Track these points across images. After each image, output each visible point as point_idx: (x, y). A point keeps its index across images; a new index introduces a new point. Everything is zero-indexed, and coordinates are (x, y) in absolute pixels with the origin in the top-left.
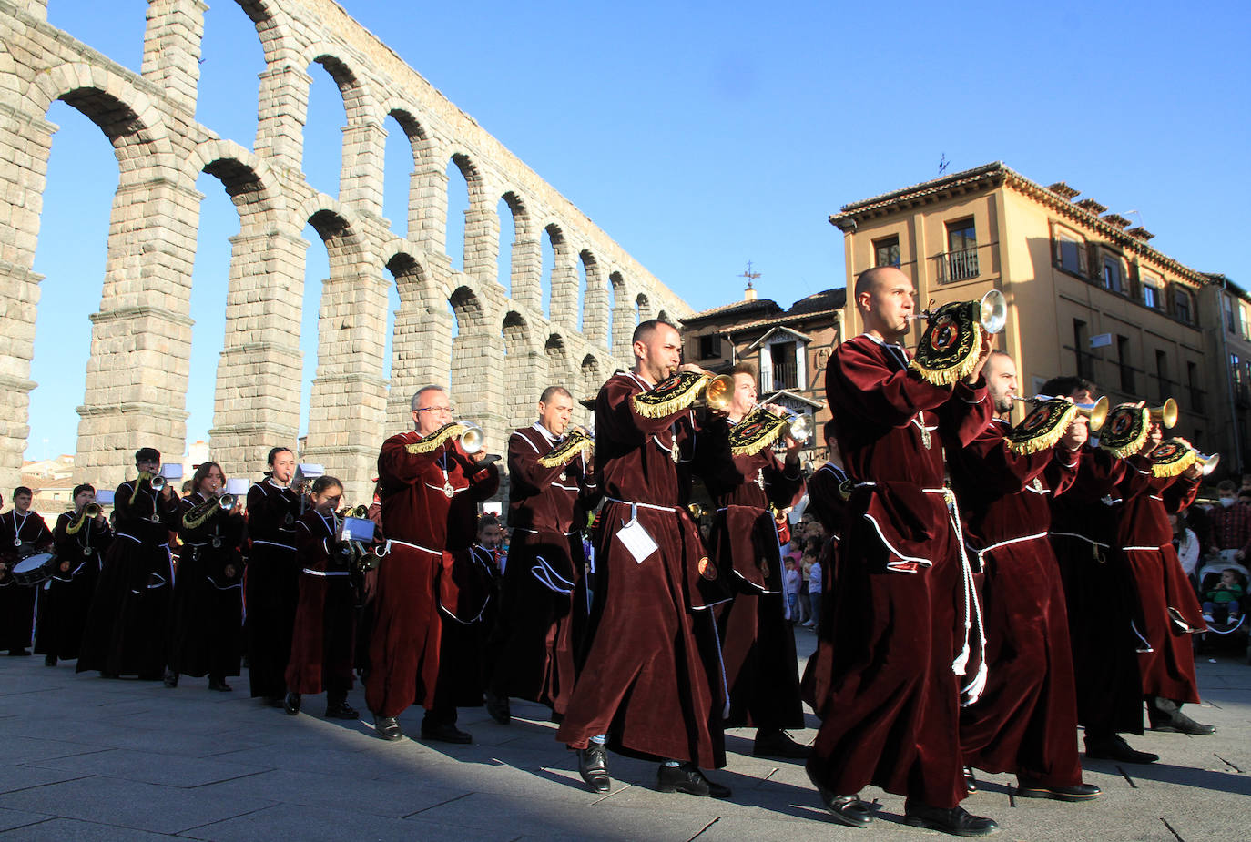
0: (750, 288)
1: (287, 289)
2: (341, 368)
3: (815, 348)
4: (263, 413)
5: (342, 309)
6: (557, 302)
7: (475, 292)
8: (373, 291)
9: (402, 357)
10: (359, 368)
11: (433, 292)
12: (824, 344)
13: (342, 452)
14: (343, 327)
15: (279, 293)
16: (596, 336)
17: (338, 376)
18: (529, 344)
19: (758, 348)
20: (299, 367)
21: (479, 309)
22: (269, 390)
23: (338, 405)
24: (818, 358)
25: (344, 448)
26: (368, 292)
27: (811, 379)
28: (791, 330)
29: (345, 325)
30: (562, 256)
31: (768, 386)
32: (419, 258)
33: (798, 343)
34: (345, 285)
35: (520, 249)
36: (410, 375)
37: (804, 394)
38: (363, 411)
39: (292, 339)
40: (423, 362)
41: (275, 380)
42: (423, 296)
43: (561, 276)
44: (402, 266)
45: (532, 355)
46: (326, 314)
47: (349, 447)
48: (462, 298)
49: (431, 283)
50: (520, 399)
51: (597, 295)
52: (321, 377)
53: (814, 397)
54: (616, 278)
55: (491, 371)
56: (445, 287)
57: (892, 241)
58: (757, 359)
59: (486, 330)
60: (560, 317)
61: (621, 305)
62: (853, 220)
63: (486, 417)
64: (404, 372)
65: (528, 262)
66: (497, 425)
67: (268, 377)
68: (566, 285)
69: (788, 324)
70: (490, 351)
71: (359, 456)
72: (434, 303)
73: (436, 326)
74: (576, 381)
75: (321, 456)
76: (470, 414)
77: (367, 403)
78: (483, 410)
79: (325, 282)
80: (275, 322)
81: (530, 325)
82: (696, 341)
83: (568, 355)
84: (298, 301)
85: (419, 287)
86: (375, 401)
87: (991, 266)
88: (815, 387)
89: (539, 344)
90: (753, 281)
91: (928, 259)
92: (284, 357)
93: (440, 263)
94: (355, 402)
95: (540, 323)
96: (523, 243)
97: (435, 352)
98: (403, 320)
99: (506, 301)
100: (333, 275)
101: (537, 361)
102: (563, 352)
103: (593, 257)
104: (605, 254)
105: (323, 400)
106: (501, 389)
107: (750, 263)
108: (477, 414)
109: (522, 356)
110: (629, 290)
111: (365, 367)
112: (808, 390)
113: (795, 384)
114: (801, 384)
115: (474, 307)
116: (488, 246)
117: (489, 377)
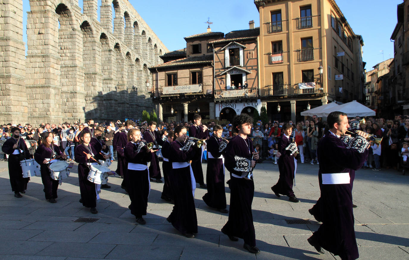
0: (209, 27)
1: (15, 13)
2: (39, 51)
3: (247, 51)
4: (9, 69)
5: (38, 25)
6: (116, 31)
7: (90, 24)
8: (52, 18)
9: (62, 48)
10: (49, 52)
11: (75, 22)
12: (251, 49)
13: (42, 87)
14: (39, 34)
15: (11, 14)
16: (129, 45)
17: (38, 55)
18: (109, 46)
19: (224, 50)
20: (24, 49)
21: (91, 30)
22: (11, 59)
23: (39, 67)
24: (248, 54)
25: (44, 85)
26: (50, 19)
27: (246, 62)
28: (238, 43)
29: (40, 32)
30: (118, 13)
31: (228, 64)
32: (69, 7)
33: (240, 48)
34: (39, 15)
35: (103, 9)
36: (66, 56)
37: (243, 68)
38: (51, 70)
39: (20, 37)
40: (72, 51)
41: (14, 55)
42: (71, 23)
43: (118, 21)
44: (61, 9)
45: (110, 51)
46: (30, 27)
47: (46, 85)
48: (85, 25)
49: (74, 18)
50: (106, 68)
51: (130, 29)
52: (30, 55)
53: (247, 69)
54: (136, 24)
55: (97, 56)
56: (79, 20)
57: (279, 11)
58: (223, 54)
59: (94, 39)
60: (118, 37)
61: (137, 34)
62: (264, 3)
63: (96, 74)
64: (64, 55)
65: (107, 14)
66: (100, 77)
67: (10, 53)
68: (120, 24)
69: (237, 41)
70: (96, 48)
71: (51, 89)
72: (75, 27)
73: (77, 36)
74: (125, 61)
75: (33, 89)
76: (89, 73)
77: (53, 67)
78: (94, 71)
79: (28, 13)
80: (11, 27)
81: (109, 39)
82: (191, 46)
83: (122, 52)
84: (20, 19)
85: (68, 19)
86: (56, 66)
87: (317, 24)
88: (247, 65)
89: (112, 47)
90: (210, 25)
91: (293, 19)
92: (17, 44)
93: (77, 10)
94: (47, 66)
95: (112, 39)
96: (105, 6)
97: (77, 47)
98: (62, 33)
99: (101, 29)
100: (32, 10)
101: (112, 53)
102: (120, 50)
103: (128, 15)
104: (133, 14)
105: (31, 65)
106: (100, 63)
107: (209, 18)
108: (92, 73)
109: (106, 51)
110: (140, 29)
111: (51, 51)
112: (244, 66)
113: (239, 64)
114: (242, 64)
115: (89, 30)
116: (94, 5)
117: (96, 58)
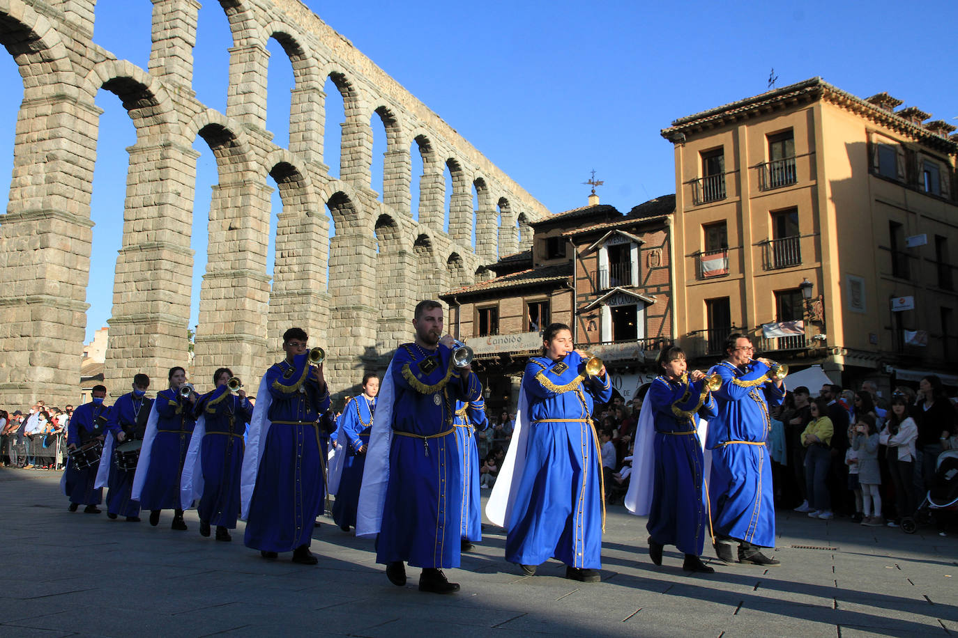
0: (593, 194)
1: (179, 194)
2: (228, 265)
3: (647, 249)
4: (157, 305)
5: (229, 212)
6: (425, 206)
7: (351, 197)
8: (257, 196)
9: (284, 255)
10: (245, 265)
11: (312, 197)
12: (655, 245)
13: (229, 339)
14: (231, 229)
15: (171, 198)
16: (461, 237)
17: (225, 272)
18: (400, 243)
19: (597, 249)
20: (190, 264)
21: (354, 212)
22: (162, 284)
23: (225, 298)
24: (650, 257)
25: (231, 336)
26: (252, 197)
27: (644, 278)
28: (625, 233)
29: (232, 226)
30: (431, 164)
31: (606, 283)
32: (300, 167)
33: (632, 244)
34: (232, 191)
35: (391, 158)
36: (291, 271)
37: (638, 290)
38: (248, 304)
39: (184, 239)
40: (303, 259)
41: (168, 276)
42: (303, 200)
43: (429, 182)
44: (283, 173)
45: (402, 253)
46: (215, 217)
47: (234, 336)
48: (338, 202)
49: (310, 189)
50: (391, 293)
51: (462, 199)
52: (210, 273)
53: (646, 293)
54: (479, 183)
55: (364, 267)
56: (323, 193)
57: (719, 151)
58: (595, 259)
59: (360, 231)
60: (428, 219)
61: (484, 208)
62: (682, 134)
63: (360, 309)
64: (286, 268)
65: (399, 170)
66: (370, 316)
67: (162, 273)
68: (434, 190)
69: (622, 227)
70: (364, 250)
71: (244, 344)
72: (313, 207)
73: (315, 228)
74: (442, 276)
75: (210, 344)
76: (346, 306)
77: (252, 296)
78: (357, 302)
79: (214, 188)
80: (168, 223)
81: (400, 226)
82: (544, 243)
83: (435, 253)
84: (188, 205)
85: (299, 193)
86: (259, 294)
87: (808, 174)
88: (647, 284)
89: (408, 243)
90: (595, 188)
91: (749, 168)
92: (177, 255)
93: (318, 171)
94: (240, 296)
95: (410, 225)
96: (395, 153)
97: (314, 251)
98: (285, 222)
99: (379, 205)
100: (222, 181)
101: (407, 259)
102: (431, 251)
103: (458, 165)
104: (469, 162)
105: (212, 293)
106: (373, 284)
107: (593, 172)
108: (351, 306)
109: (393, 254)
110: (491, 195)
111: (250, 264)
112: (640, 286)
113: (629, 281)
114: (635, 281)
115: (350, 211)
116: (363, 156)
117: (363, 273)
